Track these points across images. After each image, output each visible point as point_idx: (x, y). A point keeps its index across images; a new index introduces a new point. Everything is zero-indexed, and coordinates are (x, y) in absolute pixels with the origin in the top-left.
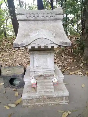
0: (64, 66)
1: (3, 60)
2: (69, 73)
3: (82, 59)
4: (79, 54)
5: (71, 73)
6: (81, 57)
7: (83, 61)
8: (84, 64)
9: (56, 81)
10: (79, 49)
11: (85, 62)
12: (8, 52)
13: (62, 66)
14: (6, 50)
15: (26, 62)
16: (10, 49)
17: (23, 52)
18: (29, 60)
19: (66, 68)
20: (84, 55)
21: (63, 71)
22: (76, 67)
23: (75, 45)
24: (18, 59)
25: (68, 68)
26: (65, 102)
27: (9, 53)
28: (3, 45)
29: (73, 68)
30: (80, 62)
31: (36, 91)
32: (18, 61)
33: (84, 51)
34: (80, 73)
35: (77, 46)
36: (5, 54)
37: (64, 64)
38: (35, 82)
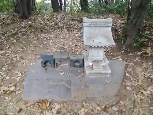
0: (108, 52)
1: (52, 43)
2: (112, 58)
3: (124, 47)
4: (122, 41)
5: (113, 59)
6: (124, 45)
7: (124, 49)
8: (125, 51)
9: (104, 65)
10: (122, 37)
11: (126, 50)
12: (53, 33)
13: (106, 51)
14: (51, 31)
15: (73, 46)
16: (55, 30)
17: (68, 34)
18: (75, 44)
19: (110, 54)
20: (126, 43)
21: (107, 56)
22: (118, 53)
23: (120, 31)
24: (65, 42)
25: (111, 54)
26: (108, 76)
27: (55, 35)
28: (47, 25)
29: (115, 54)
30: (122, 49)
31: (93, 70)
32: (66, 44)
33: (127, 39)
34: (120, 59)
35: (121, 34)
36: (52, 36)
37: (108, 50)
38: (92, 65)
